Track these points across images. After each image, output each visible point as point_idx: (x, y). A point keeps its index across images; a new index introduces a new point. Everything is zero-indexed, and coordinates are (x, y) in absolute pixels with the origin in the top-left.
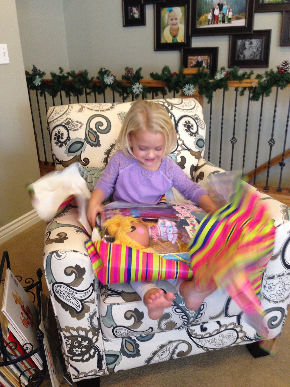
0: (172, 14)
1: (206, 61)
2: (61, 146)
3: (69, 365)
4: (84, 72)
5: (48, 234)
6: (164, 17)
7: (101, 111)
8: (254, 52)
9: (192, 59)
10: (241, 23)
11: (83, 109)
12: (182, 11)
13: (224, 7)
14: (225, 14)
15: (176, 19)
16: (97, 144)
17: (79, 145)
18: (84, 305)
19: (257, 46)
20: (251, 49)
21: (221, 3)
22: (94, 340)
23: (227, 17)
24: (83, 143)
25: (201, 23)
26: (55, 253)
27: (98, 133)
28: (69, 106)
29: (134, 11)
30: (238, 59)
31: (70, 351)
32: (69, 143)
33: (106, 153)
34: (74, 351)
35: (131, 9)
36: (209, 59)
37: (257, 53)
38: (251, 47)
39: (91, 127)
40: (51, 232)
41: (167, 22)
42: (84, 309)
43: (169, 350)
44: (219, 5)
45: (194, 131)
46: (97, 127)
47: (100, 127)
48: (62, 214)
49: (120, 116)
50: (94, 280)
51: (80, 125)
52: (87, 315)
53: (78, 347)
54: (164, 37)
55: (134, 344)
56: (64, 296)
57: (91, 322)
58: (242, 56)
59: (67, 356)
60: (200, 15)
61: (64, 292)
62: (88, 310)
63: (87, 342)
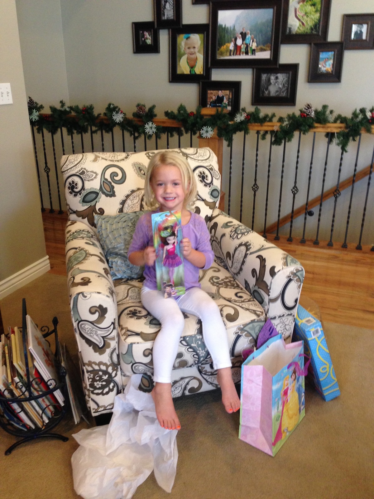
0: (189, 41)
1: (227, 96)
2: (75, 196)
3: (90, 399)
4: (89, 107)
5: (72, 279)
6: (180, 44)
7: (116, 161)
8: (279, 88)
9: (212, 93)
10: (266, 55)
11: (98, 159)
12: (200, 38)
13: (247, 37)
14: (248, 45)
15: (194, 48)
16: (112, 194)
17: (94, 195)
18: (106, 342)
19: (284, 81)
20: (276, 84)
21: (244, 32)
22: (113, 375)
23: (251, 48)
24: (97, 194)
25: (222, 54)
26: (81, 295)
27: (113, 184)
28: (83, 156)
29: (146, 35)
30: (263, 95)
31: (92, 385)
32: (84, 193)
33: (121, 204)
34: (96, 385)
35: (143, 33)
36: (231, 94)
37: (283, 90)
38: (276, 82)
39: (106, 177)
40: (76, 277)
41: (184, 51)
42: (106, 345)
43: (181, 385)
44: (242, 33)
45: (209, 181)
46: (112, 176)
47: (115, 178)
48: (83, 261)
49: (135, 166)
50: (115, 319)
51: (94, 175)
52: (108, 351)
53: (99, 380)
54: (180, 67)
55: (149, 380)
56: (88, 332)
57: (111, 357)
58: (267, 92)
59: (88, 390)
60: (221, 45)
61: (88, 329)
62: (109, 346)
63: (107, 376)
